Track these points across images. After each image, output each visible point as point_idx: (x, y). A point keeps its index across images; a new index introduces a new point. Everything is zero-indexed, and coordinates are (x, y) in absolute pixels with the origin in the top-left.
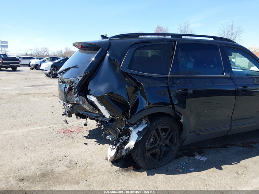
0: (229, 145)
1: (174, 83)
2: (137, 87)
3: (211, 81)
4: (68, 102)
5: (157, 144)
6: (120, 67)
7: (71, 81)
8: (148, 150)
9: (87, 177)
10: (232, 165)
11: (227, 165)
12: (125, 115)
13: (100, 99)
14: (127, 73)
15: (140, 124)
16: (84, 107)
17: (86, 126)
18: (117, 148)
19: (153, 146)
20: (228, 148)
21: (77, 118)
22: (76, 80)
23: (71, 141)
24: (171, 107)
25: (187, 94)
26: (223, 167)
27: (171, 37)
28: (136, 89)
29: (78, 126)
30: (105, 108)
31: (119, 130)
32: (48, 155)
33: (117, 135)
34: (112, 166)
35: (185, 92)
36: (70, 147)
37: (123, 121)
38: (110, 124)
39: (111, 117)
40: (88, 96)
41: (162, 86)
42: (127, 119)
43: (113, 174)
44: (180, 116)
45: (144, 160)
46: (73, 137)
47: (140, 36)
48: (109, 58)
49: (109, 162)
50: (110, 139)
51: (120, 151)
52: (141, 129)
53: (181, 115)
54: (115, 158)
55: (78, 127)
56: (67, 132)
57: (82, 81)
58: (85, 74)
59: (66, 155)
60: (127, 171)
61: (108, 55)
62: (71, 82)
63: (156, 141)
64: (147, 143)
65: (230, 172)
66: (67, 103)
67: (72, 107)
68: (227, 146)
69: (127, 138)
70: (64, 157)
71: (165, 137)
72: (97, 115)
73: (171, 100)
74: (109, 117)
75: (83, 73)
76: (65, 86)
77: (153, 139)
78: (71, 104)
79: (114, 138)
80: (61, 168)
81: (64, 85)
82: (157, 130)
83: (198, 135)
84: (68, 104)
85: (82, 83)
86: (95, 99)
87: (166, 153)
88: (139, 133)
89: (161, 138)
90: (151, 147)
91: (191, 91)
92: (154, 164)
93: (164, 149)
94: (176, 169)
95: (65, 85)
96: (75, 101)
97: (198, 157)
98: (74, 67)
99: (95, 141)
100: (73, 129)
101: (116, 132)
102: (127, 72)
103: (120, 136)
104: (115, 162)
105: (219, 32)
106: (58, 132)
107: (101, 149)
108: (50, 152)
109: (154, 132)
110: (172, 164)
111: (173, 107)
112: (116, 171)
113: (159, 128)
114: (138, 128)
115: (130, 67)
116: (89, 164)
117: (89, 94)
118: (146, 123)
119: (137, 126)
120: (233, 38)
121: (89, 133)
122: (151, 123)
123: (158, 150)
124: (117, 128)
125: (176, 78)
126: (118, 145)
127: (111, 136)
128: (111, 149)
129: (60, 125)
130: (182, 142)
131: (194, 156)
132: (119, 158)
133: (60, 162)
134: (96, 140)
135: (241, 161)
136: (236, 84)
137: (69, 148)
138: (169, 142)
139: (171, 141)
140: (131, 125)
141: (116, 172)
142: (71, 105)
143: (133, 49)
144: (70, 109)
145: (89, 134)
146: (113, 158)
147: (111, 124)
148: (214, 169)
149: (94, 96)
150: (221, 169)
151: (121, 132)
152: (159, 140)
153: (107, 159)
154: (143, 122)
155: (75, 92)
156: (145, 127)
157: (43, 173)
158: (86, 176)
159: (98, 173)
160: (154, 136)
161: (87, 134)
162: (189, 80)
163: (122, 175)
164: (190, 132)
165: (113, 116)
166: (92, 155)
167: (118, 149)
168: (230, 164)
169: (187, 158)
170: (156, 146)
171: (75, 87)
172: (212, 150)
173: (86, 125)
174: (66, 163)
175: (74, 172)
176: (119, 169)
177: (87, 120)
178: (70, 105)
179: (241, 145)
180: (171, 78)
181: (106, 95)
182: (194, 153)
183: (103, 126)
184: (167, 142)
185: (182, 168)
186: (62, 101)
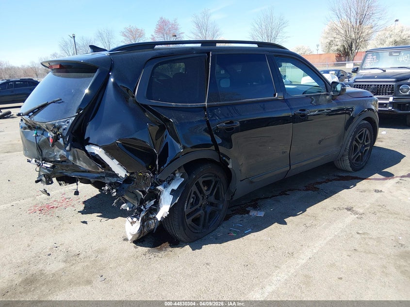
0: (289, 190)
1: (214, 115)
2: (164, 126)
3: (260, 106)
4: (46, 160)
5: (199, 205)
6: (133, 97)
7: (54, 125)
8: (189, 215)
9: (101, 271)
10: (297, 217)
11: (290, 218)
12: (150, 170)
13: (108, 150)
14: (146, 106)
15: (172, 179)
16: (78, 164)
17: (78, 195)
18: (141, 220)
19: (194, 209)
20: (289, 195)
21: (60, 184)
22: (63, 124)
23: (57, 222)
24: (214, 149)
25: (233, 128)
26: (286, 220)
27: (201, 46)
28: (162, 129)
29: (62, 196)
30: (119, 162)
31: (141, 193)
32: (26, 250)
33: (138, 201)
34: (136, 248)
35: (230, 125)
36: (58, 231)
37: (147, 178)
38: (126, 186)
39: (128, 174)
40: (87, 148)
41: (199, 121)
42: (154, 174)
43: (141, 259)
44: (227, 160)
45: (185, 229)
46: (59, 215)
47: (157, 47)
48: (115, 84)
49: (131, 243)
50: (128, 209)
51: (146, 223)
52: (175, 186)
53: (229, 159)
54: (140, 236)
55: (63, 199)
56: (45, 209)
57: (75, 124)
58: (78, 113)
59: (56, 245)
60: (161, 250)
61: (112, 80)
62: (55, 127)
63: (197, 200)
64: (186, 205)
65: (297, 225)
66: (43, 162)
67: (53, 167)
68: (287, 193)
69: (152, 202)
70: (54, 249)
71: (209, 192)
72: (99, 175)
73: (213, 140)
74: (126, 175)
75: (75, 111)
76: (36, 134)
77: (193, 198)
78: (51, 162)
79: (134, 205)
80: (54, 266)
81: (33, 133)
82: (198, 184)
83: (252, 182)
84: (45, 163)
85: (76, 128)
86: (101, 150)
87: (212, 214)
88: (173, 192)
89: (204, 194)
90: (191, 210)
91: (238, 124)
92: (197, 233)
93: (209, 209)
94: (229, 233)
95: (35, 132)
96: (58, 156)
97: (253, 213)
98: (54, 102)
99: (98, 216)
100: (55, 203)
101: (136, 196)
102: (146, 104)
103: (142, 202)
104: (139, 241)
105: (254, 26)
106: (30, 212)
107: (111, 227)
108: (27, 245)
109: (194, 188)
110: (222, 228)
111: (217, 149)
112: (144, 253)
113: (201, 180)
114: (171, 185)
115: (149, 96)
116: (99, 251)
117: (89, 144)
118: (182, 177)
119: (169, 183)
120: (273, 34)
121: (84, 205)
122: (189, 175)
123: (201, 212)
124: (138, 191)
125: (216, 107)
126: (143, 214)
127: (129, 203)
128: (131, 223)
129: (30, 199)
130: (232, 196)
131: (248, 212)
132: (145, 234)
133: (50, 257)
134: (99, 214)
135: (307, 209)
136: (293, 107)
137: (58, 233)
138: (215, 199)
139: (217, 197)
140: (160, 182)
141: (145, 255)
142: (52, 164)
143: (150, 68)
144: (49, 170)
145: (85, 207)
146: (137, 236)
147: (128, 185)
148: (276, 225)
149: (98, 146)
150: (285, 223)
151: (144, 195)
152: (201, 198)
153: (126, 240)
154: (177, 175)
155: (66, 142)
156: (180, 183)
157: (27, 279)
158: (99, 270)
159: (118, 261)
160: (195, 193)
161: (82, 207)
162: (234, 108)
163: (155, 257)
164: (241, 181)
165: (131, 173)
166: (99, 238)
167: (143, 221)
168: (295, 215)
169: (240, 216)
170: (199, 208)
171: (65, 134)
172: (269, 200)
173: (77, 193)
174: (60, 257)
175: (78, 268)
176: (149, 251)
177: (77, 185)
178: (49, 165)
179: (305, 188)
180: (209, 107)
181: (118, 142)
182: (247, 209)
183: (114, 191)
184: (212, 199)
185: (236, 231)
186: (34, 160)
